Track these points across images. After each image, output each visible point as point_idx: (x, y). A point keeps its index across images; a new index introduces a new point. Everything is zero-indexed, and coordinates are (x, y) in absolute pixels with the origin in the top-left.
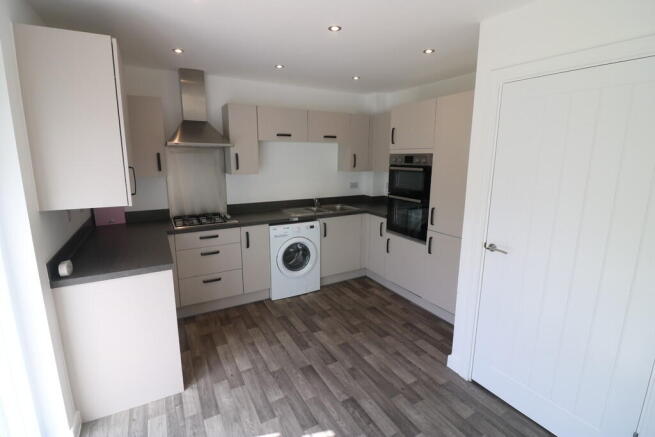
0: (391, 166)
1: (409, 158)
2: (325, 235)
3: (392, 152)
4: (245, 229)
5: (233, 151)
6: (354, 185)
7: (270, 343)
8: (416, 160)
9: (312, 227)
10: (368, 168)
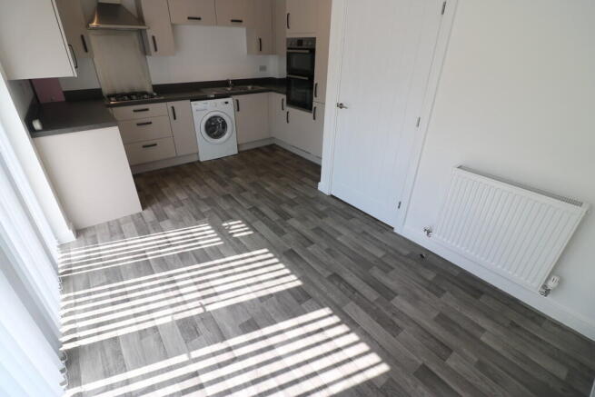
0: (288, 49)
1: (300, 42)
2: (238, 110)
3: (289, 36)
4: (170, 104)
5: (150, 33)
6: (263, 68)
7: (201, 185)
8: (304, 43)
9: (227, 103)
10: (273, 52)
